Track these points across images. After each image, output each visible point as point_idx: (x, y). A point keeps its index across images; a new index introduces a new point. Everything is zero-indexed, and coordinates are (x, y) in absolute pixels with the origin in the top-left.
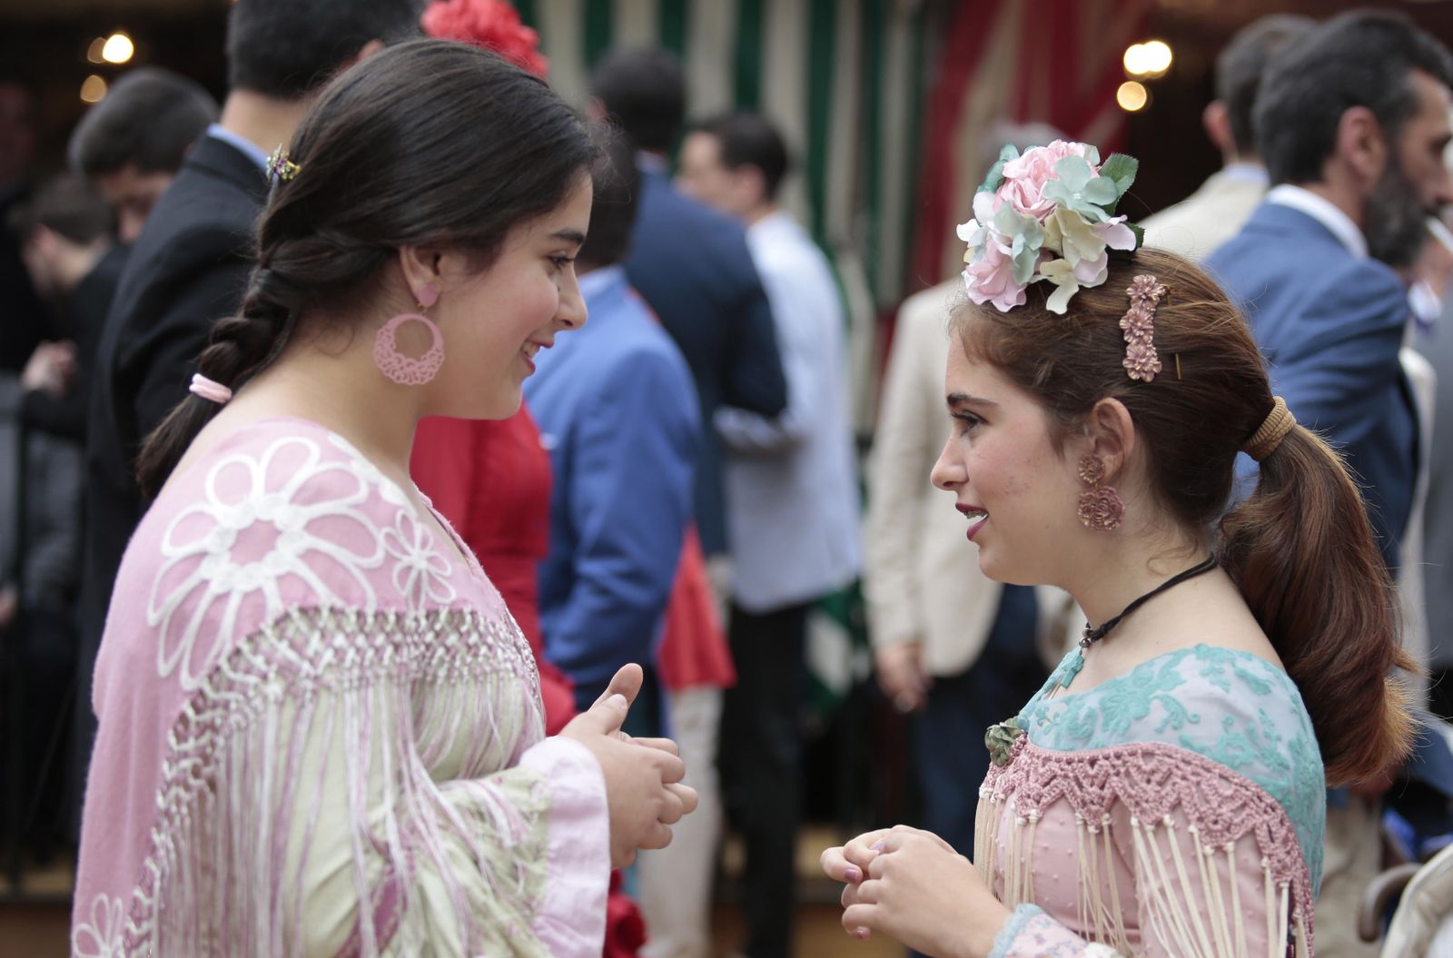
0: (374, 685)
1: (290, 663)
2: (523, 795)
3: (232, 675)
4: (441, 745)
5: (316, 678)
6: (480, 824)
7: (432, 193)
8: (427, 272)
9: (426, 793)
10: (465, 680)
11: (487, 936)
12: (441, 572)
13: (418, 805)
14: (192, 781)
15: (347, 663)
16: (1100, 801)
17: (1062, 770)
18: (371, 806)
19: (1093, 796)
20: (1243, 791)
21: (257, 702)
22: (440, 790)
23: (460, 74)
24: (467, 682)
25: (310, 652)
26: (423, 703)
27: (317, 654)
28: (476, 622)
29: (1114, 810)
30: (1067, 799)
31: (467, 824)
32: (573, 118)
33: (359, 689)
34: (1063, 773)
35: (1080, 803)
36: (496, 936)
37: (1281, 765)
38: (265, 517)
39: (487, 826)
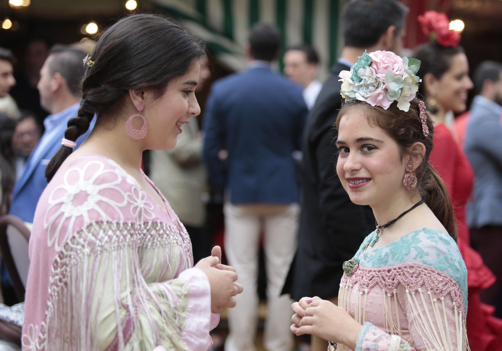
0: (123, 249)
1: (93, 241)
2: (179, 288)
3: (72, 246)
4: (149, 270)
5: (102, 246)
6: (162, 299)
7: (139, 70)
8: (140, 99)
9: (143, 287)
10: (158, 247)
11: (164, 339)
12: (149, 208)
13: (140, 292)
14: (59, 284)
15: (113, 241)
16: (393, 284)
17: (376, 274)
18: (121, 292)
19: (390, 283)
20: (446, 279)
21: (81, 255)
22: (148, 286)
23: (150, 27)
24: (159, 247)
25: (99, 237)
26: (143, 254)
27: (102, 238)
28: (162, 226)
29: (398, 288)
30: (379, 284)
31: (157, 299)
32: (192, 41)
33: (117, 250)
34: (377, 275)
35: (384, 286)
36: (167, 338)
37: (457, 269)
38: (84, 190)
39: (165, 299)
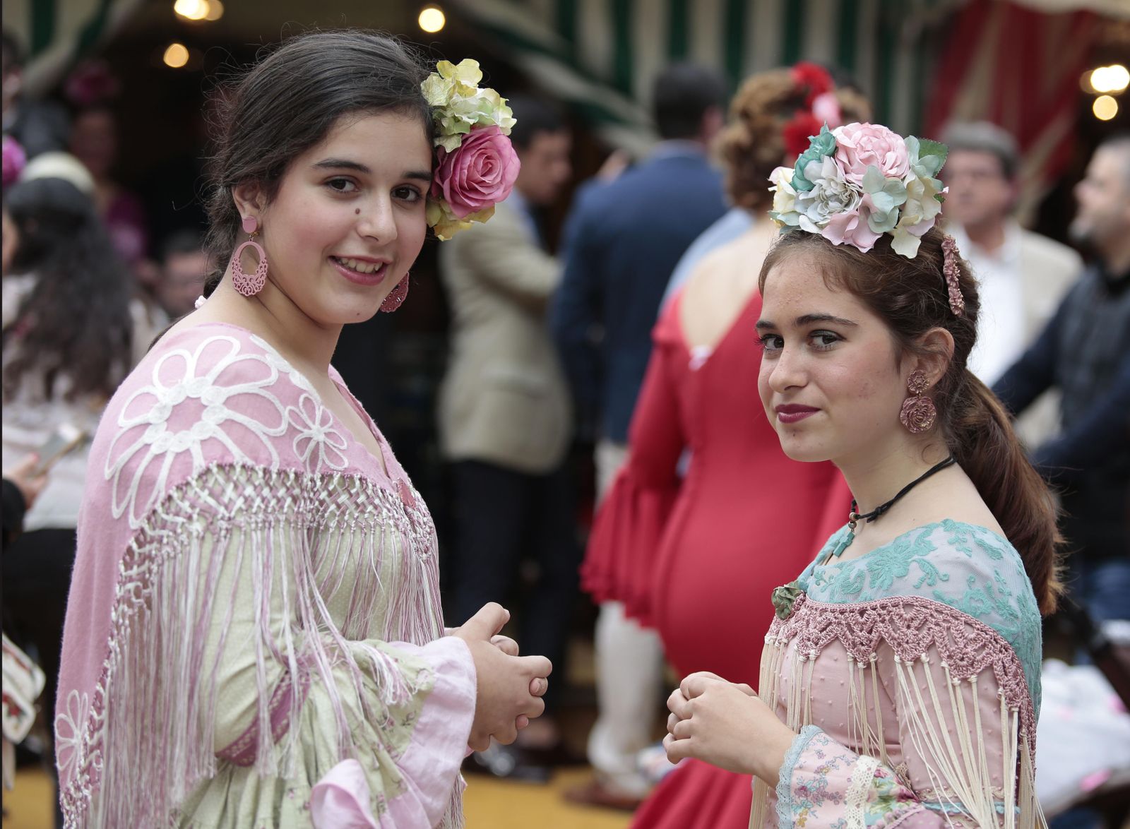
0: (275, 527)
1: (210, 507)
3: (165, 516)
5: (230, 520)
8: (248, 206)
12: (337, 446)
14: (135, 600)
15: (254, 509)
16: (868, 642)
17: (836, 618)
19: (862, 638)
20: (984, 635)
21: (184, 537)
25: (225, 499)
27: (231, 501)
28: (364, 486)
29: (879, 651)
30: (840, 641)
33: (263, 529)
34: (837, 621)
35: (852, 645)
37: (1012, 614)
38: (194, 395)
